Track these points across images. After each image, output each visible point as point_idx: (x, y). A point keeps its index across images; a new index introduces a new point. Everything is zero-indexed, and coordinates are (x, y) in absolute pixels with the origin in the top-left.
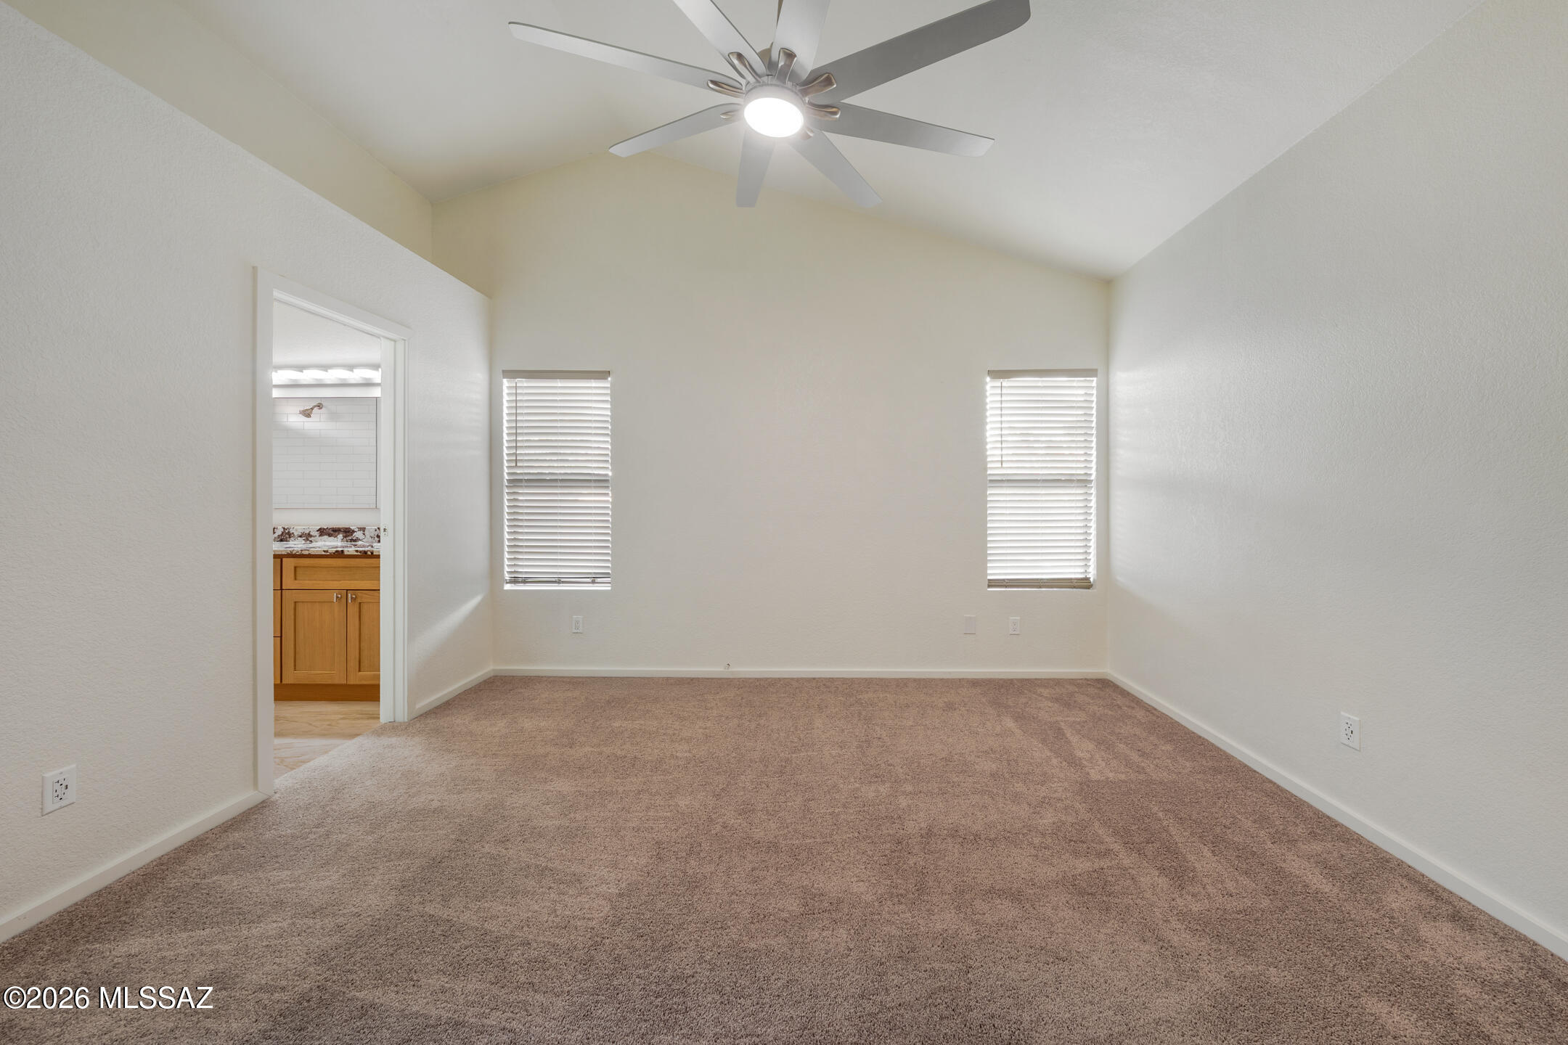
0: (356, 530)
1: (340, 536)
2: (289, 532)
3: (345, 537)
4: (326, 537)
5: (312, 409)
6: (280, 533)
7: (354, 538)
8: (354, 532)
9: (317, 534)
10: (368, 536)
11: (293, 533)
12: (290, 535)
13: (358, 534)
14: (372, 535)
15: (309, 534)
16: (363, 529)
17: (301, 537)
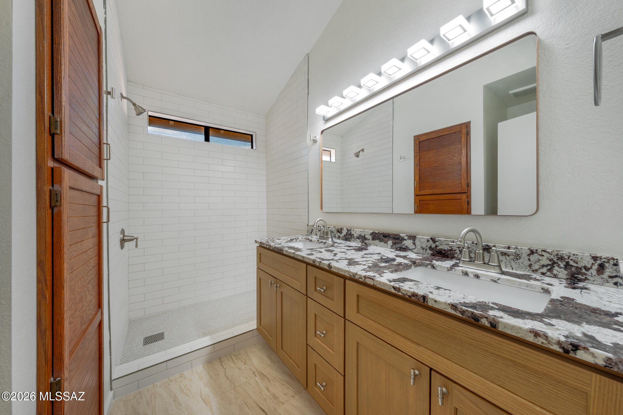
0: (406, 238)
1: (390, 243)
2: (351, 233)
3: (394, 244)
4: (377, 241)
5: (360, 152)
6: (345, 233)
7: (404, 247)
8: (403, 239)
9: (370, 237)
10: (419, 247)
11: (353, 234)
12: (351, 235)
13: (408, 243)
14: (424, 246)
15: (364, 237)
16: (413, 238)
17: (358, 238)
